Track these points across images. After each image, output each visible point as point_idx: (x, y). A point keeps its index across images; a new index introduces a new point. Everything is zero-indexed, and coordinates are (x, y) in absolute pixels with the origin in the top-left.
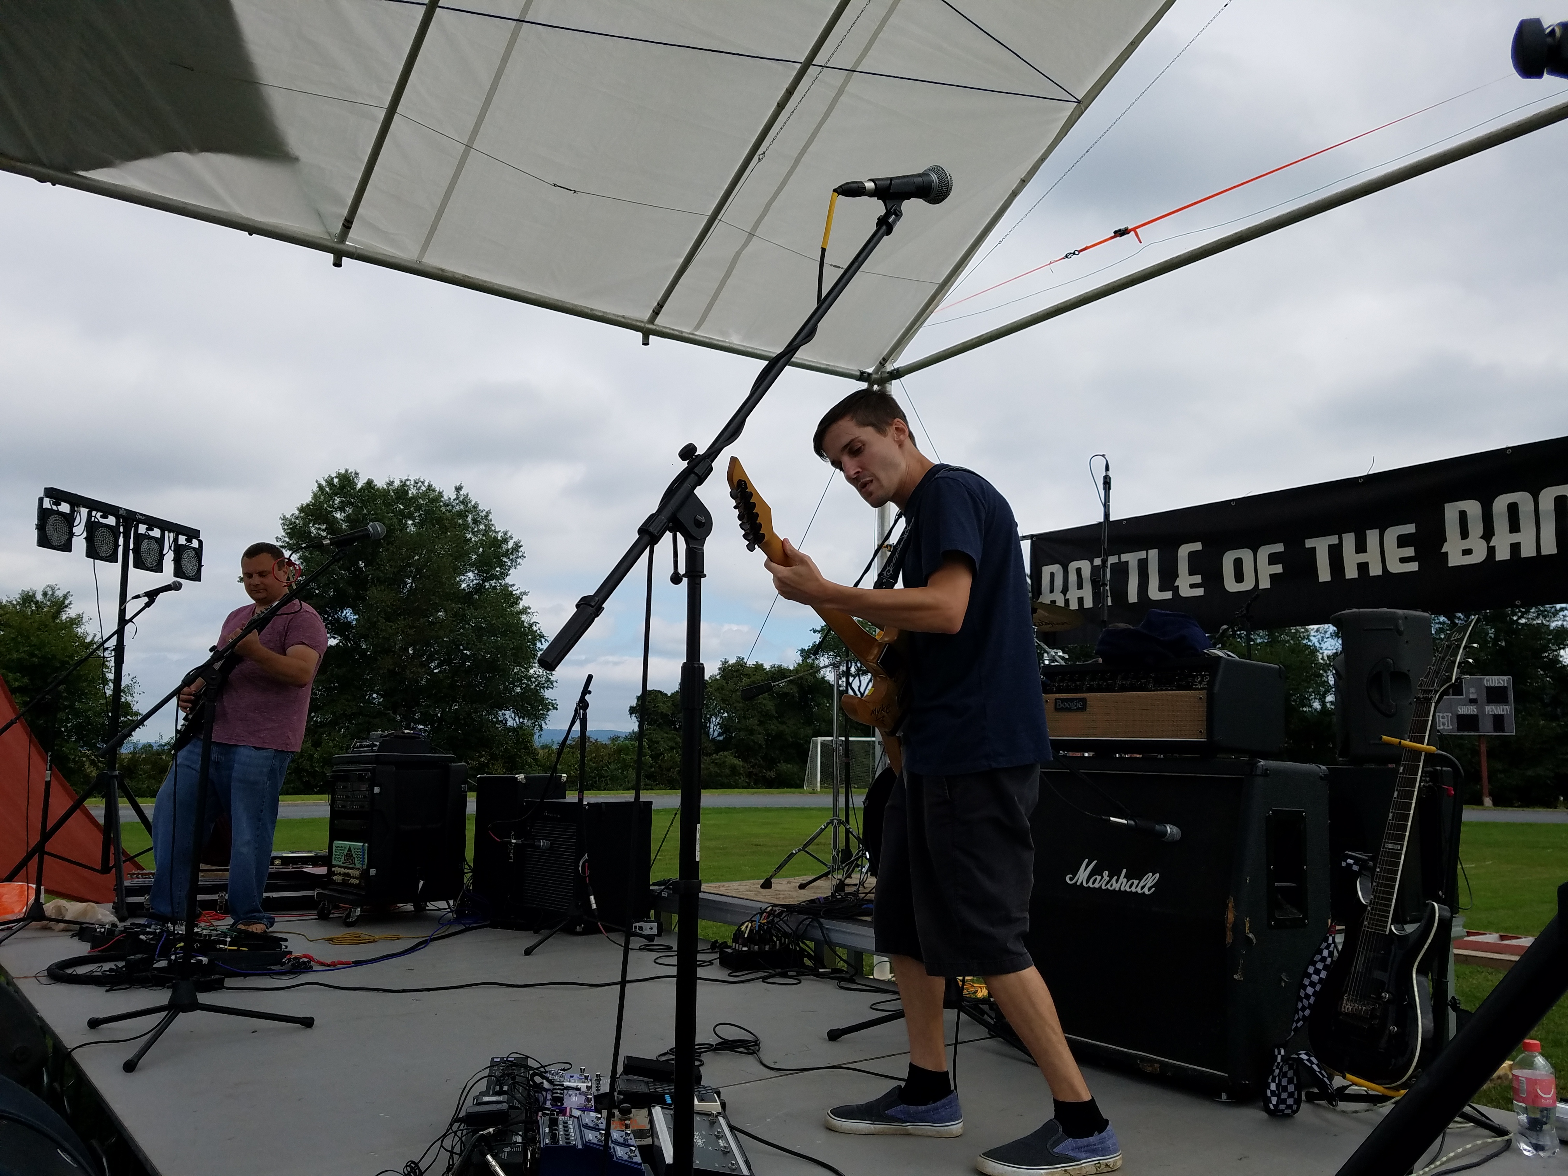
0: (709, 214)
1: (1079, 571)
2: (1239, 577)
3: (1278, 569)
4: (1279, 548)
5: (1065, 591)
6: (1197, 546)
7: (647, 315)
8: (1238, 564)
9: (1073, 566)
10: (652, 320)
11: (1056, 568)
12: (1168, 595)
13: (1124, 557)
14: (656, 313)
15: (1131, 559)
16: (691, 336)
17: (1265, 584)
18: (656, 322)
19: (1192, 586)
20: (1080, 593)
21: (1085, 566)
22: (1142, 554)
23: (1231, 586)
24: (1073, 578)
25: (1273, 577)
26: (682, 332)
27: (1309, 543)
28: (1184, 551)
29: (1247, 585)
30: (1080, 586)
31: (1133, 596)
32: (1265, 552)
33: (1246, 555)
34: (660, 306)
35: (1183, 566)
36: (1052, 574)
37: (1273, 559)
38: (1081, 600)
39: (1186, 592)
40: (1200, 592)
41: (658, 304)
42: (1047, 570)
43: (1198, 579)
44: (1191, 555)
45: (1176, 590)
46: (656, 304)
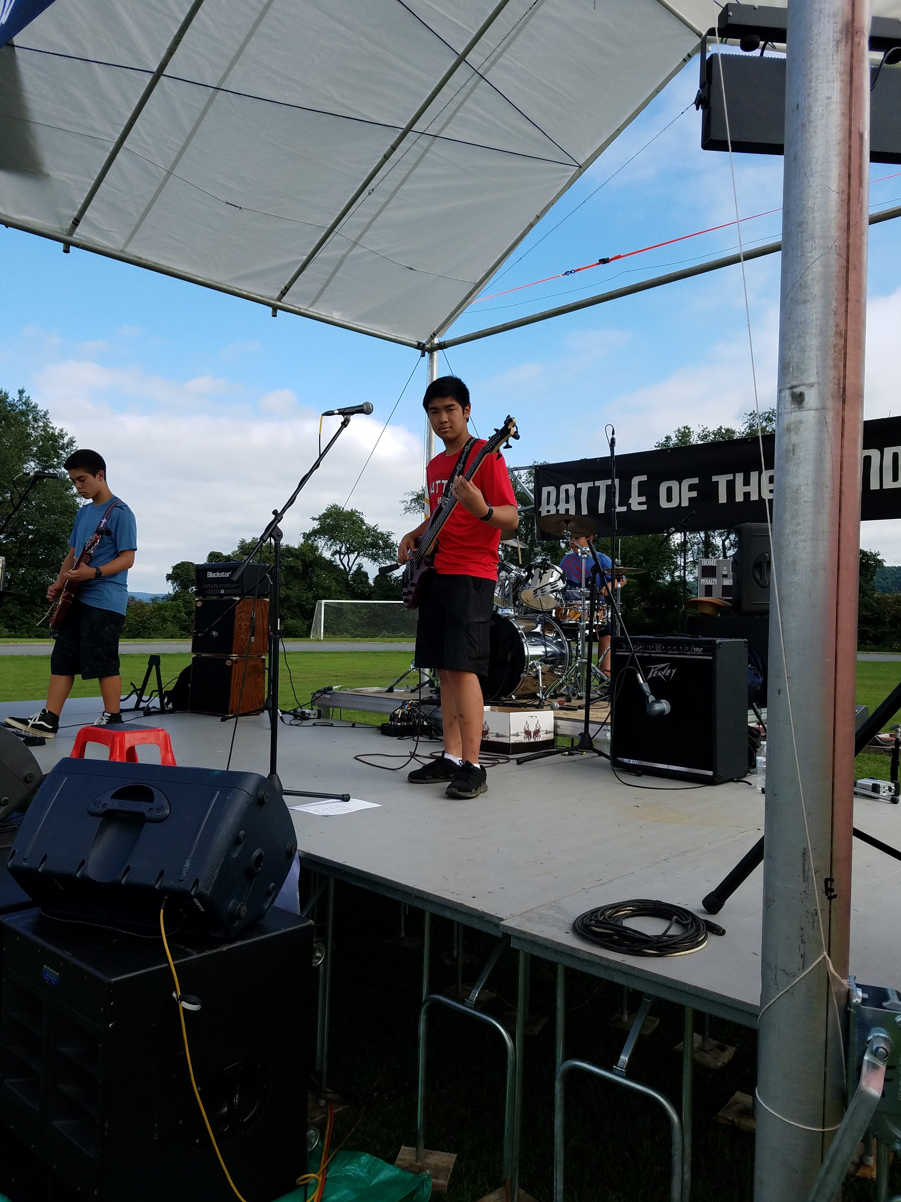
0: (328, 227)
1: (567, 491)
2: (669, 499)
3: (694, 494)
4: (695, 481)
5: (557, 504)
6: (644, 478)
7: (277, 294)
8: (669, 490)
9: (563, 488)
10: (279, 299)
11: (552, 489)
12: (624, 509)
13: (597, 483)
14: (283, 294)
15: (602, 484)
16: (307, 312)
17: (685, 503)
18: (282, 300)
19: (640, 504)
20: (567, 506)
21: (571, 488)
22: (609, 482)
23: (664, 504)
24: (563, 496)
25: (690, 499)
26: (300, 309)
27: (715, 479)
28: (636, 481)
29: (674, 504)
30: (567, 502)
31: (601, 509)
32: (686, 483)
33: (674, 484)
34: (287, 289)
35: (635, 491)
36: (549, 493)
37: (691, 488)
38: (567, 510)
39: (635, 507)
40: (644, 507)
41: (285, 287)
42: (545, 490)
43: (643, 499)
44: (640, 483)
45: (629, 506)
46: (284, 287)
